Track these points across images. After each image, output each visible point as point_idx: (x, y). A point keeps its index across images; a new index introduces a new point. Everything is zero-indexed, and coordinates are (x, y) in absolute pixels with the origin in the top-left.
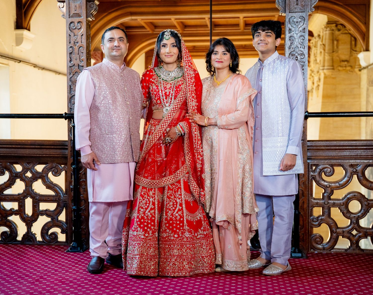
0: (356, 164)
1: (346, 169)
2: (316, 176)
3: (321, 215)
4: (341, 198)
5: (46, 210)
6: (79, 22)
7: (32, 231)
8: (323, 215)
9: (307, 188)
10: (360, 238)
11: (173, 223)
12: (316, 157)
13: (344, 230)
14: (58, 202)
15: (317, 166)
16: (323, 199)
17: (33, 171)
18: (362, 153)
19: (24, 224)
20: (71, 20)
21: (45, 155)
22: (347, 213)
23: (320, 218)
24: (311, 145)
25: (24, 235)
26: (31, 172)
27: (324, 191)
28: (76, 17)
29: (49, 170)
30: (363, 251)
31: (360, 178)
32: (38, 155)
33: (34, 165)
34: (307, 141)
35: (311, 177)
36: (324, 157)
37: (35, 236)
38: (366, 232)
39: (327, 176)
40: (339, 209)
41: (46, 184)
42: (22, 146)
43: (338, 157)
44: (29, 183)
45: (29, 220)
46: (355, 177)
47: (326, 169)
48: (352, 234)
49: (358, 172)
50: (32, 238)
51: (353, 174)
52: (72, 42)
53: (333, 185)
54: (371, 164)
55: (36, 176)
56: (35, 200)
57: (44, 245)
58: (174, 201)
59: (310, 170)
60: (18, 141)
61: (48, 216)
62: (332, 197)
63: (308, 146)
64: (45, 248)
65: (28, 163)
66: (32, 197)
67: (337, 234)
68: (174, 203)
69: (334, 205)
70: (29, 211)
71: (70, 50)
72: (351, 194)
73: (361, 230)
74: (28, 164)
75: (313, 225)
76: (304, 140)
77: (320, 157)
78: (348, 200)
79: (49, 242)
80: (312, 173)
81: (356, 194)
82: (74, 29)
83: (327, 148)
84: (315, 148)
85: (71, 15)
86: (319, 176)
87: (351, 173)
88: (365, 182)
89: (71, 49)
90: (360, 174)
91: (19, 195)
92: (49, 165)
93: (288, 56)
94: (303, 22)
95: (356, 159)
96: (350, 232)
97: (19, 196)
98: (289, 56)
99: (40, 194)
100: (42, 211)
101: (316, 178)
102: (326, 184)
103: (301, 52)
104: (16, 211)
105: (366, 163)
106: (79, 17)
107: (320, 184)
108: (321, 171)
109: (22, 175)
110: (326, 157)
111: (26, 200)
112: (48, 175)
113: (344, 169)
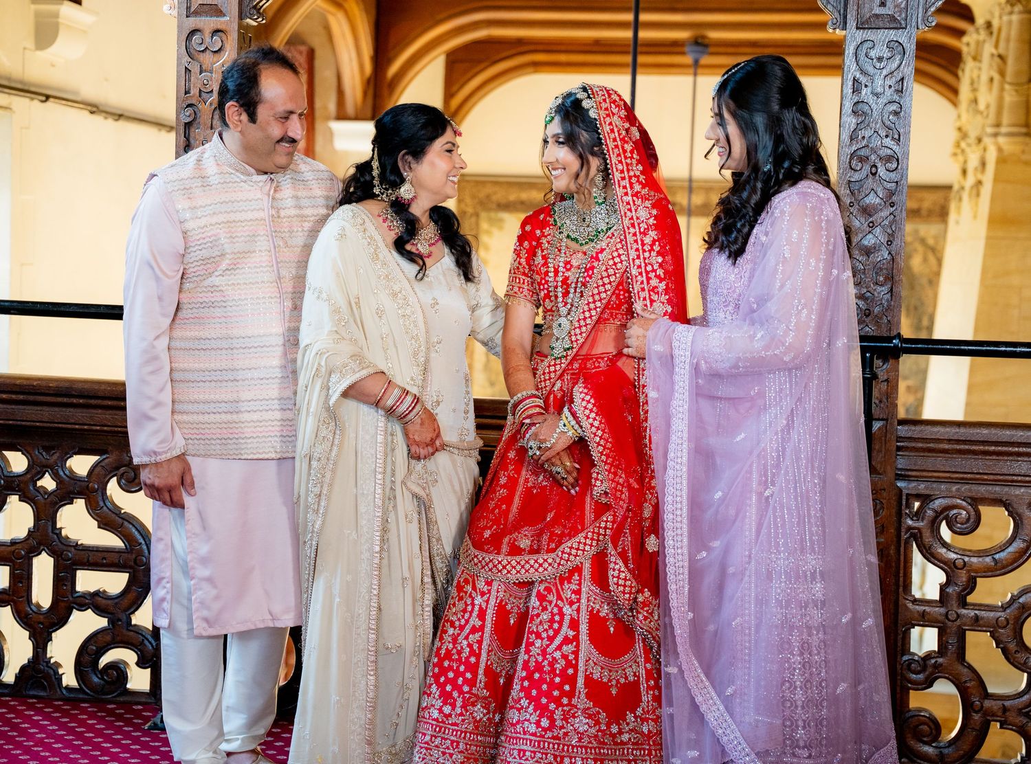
1: (1017, 514)
2: (924, 531)
3: (934, 652)
4: (1000, 604)
5: (97, 594)
6: (216, 32)
7: (48, 656)
8: (941, 653)
9: (894, 564)
12: (925, 474)
13: (1007, 703)
14: (131, 571)
15: (926, 499)
16: (942, 602)
17: (61, 473)
19: (27, 633)
20: (193, 22)
21: (98, 428)
22: (1016, 652)
23: (933, 661)
24: (909, 435)
25: (23, 669)
26: (56, 476)
27: (944, 579)
28: (207, 14)
29: (111, 472)
32: (77, 427)
33: (67, 453)
34: (896, 423)
35: (906, 533)
36: (948, 475)
37: (56, 673)
39: (956, 532)
40: (992, 636)
41: (97, 515)
42: (31, 398)
43: (992, 477)
44: (45, 510)
45: (42, 623)
47: (955, 511)
50: (47, 677)
52: (194, 91)
53: (974, 560)
55: (70, 490)
56: (61, 562)
57: (84, 701)
59: (903, 512)
60: (18, 382)
61: (100, 611)
62: (970, 599)
63: (899, 439)
64: (82, 712)
65: (47, 449)
66: (52, 553)
67: (985, 714)
68: (553, 615)
69: (977, 623)
70: (42, 593)
71: (188, 114)
74: (48, 453)
75: (910, 681)
76: (886, 420)
77: (936, 474)
78: (1020, 612)
79: (98, 693)
80: (910, 522)
82: (203, 51)
83: (958, 447)
84: (920, 445)
85: (192, 9)
86: (932, 532)
89: (189, 111)
91: (13, 543)
92: (110, 459)
93: (848, 160)
94: (898, 58)
96: (1025, 712)
97: (13, 548)
98: (850, 162)
99: (79, 543)
100: (85, 595)
101: (921, 537)
102: (953, 556)
103: (889, 152)
104: (4, 591)
106: (218, 16)
107: (933, 555)
108: (936, 517)
109: (26, 483)
110: (957, 475)
111: (36, 561)
112: (105, 489)
113: (1010, 514)
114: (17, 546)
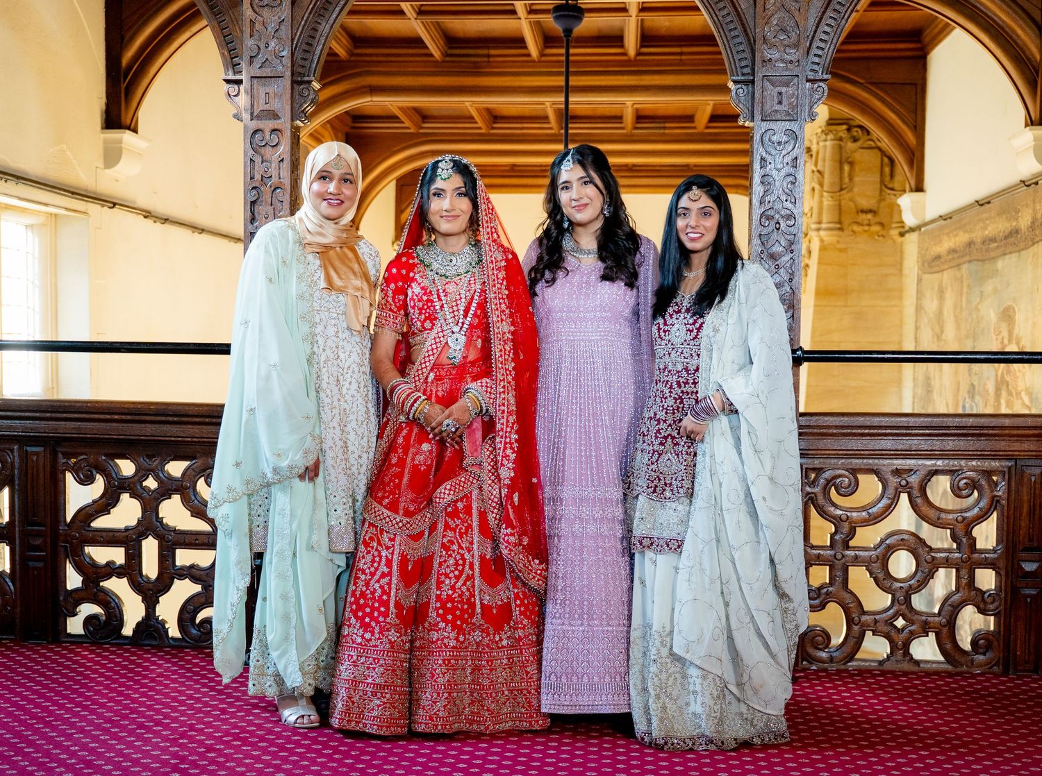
0: (907, 468)
1: (884, 479)
2: (818, 495)
3: (826, 583)
4: (873, 545)
5: (192, 566)
6: (274, 131)
7: (157, 615)
8: (831, 584)
10: (913, 636)
11: (455, 608)
12: (819, 452)
13: (877, 617)
15: (818, 471)
16: (832, 546)
17: (161, 475)
18: (920, 444)
19: (140, 598)
20: (256, 124)
21: (189, 439)
22: (883, 579)
23: (825, 590)
25: (139, 625)
26: (157, 478)
27: (833, 530)
28: (266, 118)
29: (200, 473)
30: (919, 666)
31: (916, 501)
33: (164, 461)
36: (836, 452)
37: (164, 626)
38: (926, 623)
39: (841, 495)
40: (867, 569)
41: (189, 506)
42: (137, 418)
43: (867, 452)
44: (150, 504)
45: (151, 590)
46: (904, 497)
47: (841, 479)
48: (895, 627)
49: (911, 488)
50: (157, 630)
51: (900, 492)
52: (257, 177)
53: (855, 514)
54: (940, 468)
55: (169, 488)
56: (164, 543)
57: (187, 648)
58: (458, 557)
60: (126, 406)
61: (195, 579)
62: (851, 543)
64: (187, 654)
65: (150, 457)
66: (157, 536)
67: (862, 626)
68: (457, 561)
69: (856, 561)
70: (150, 568)
71: (253, 194)
72: (895, 537)
73: (915, 617)
74: (150, 459)
77: (827, 452)
78: (887, 549)
79: (196, 641)
80: (807, 489)
81: (906, 537)
82: (263, 146)
83: (843, 431)
85: (255, 114)
86: (825, 495)
87: (896, 489)
88: (925, 509)
89: (254, 192)
90: (916, 493)
91: (127, 529)
92: (198, 463)
93: (758, 218)
94: (792, 142)
95: (906, 457)
96: (890, 623)
97: (127, 534)
98: (760, 221)
99: (177, 529)
100: (182, 568)
101: (816, 500)
102: (839, 512)
103: (788, 212)
104: (121, 567)
105: (929, 466)
106: (275, 120)
107: (824, 512)
108: (827, 484)
109: (134, 484)
110: (841, 452)
111: (144, 543)
112: (195, 486)
113: (880, 480)
114: (130, 532)
